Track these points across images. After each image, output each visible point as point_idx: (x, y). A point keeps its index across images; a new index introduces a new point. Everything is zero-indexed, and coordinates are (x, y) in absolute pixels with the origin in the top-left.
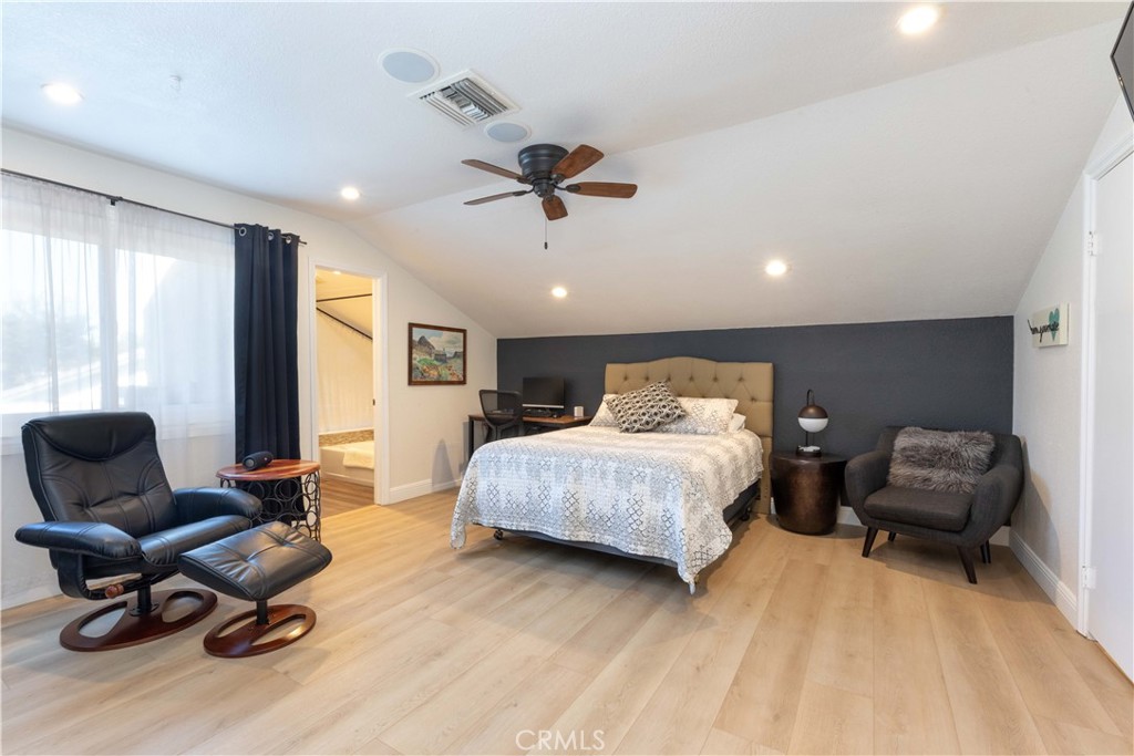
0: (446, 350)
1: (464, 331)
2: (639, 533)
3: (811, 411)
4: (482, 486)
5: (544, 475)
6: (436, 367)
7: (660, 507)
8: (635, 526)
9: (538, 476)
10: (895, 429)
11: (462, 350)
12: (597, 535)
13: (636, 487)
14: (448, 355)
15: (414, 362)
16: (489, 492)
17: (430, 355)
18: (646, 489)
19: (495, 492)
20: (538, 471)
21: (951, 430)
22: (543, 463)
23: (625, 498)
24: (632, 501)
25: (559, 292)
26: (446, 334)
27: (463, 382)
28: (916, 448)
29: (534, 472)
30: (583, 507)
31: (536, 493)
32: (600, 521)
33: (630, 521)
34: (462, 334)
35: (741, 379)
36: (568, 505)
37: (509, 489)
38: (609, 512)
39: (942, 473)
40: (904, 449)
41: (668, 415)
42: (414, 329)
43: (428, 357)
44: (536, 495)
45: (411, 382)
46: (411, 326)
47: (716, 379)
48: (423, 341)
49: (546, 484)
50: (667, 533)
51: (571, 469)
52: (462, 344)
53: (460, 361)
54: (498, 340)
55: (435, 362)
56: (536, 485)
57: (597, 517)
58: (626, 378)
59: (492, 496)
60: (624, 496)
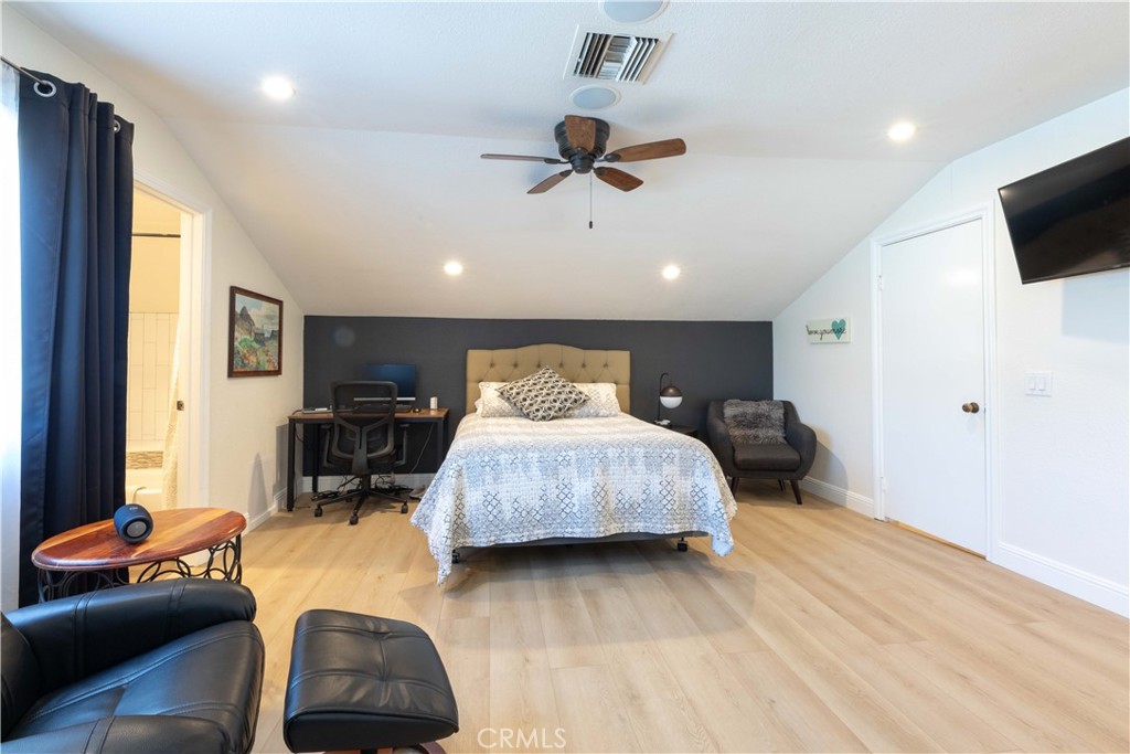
0: (265, 328)
1: (280, 303)
2: (672, 512)
3: (671, 391)
4: (473, 498)
5: (563, 472)
6: (254, 351)
7: (689, 483)
8: (669, 507)
9: (556, 473)
10: (721, 401)
11: (277, 328)
12: (626, 524)
13: (667, 469)
14: (267, 335)
15: (236, 344)
16: (486, 503)
17: (250, 334)
18: (675, 469)
19: (494, 503)
20: (556, 468)
21: (760, 400)
22: (560, 459)
23: (657, 481)
24: (665, 483)
25: (453, 268)
26: (265, 304)
27: (278, 372)
28: (744, 415)
29: (550, 468)
30: (612, 498)
31: (553, 493)
32: (631, 509)
33: (665, 502)
34: (277, 307)
35: (606, 365)
36: (599, 499)
37: (515, 495)
38: (639, 497)
39: (764, 431)
40: (735, 416)
41: (576, 401)
42: (237, 296)
43: (248, 337)
44: (554, 496)
45: (232, 374)
46: (234, 291)
47: (584, 366)
48: (245, 316)
49: (566, 482)
50: (696, 507)
51: (597, 460)
52: (277, 321)
53: (276, 344)
54: (306, 317)
55: (255, 345)
56: (552, 483)
57: (627, 506)
58: (492, 365)
59: (490, 508)
60: (655, 480)
